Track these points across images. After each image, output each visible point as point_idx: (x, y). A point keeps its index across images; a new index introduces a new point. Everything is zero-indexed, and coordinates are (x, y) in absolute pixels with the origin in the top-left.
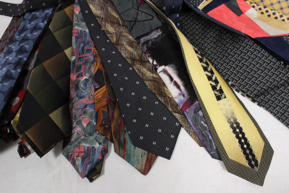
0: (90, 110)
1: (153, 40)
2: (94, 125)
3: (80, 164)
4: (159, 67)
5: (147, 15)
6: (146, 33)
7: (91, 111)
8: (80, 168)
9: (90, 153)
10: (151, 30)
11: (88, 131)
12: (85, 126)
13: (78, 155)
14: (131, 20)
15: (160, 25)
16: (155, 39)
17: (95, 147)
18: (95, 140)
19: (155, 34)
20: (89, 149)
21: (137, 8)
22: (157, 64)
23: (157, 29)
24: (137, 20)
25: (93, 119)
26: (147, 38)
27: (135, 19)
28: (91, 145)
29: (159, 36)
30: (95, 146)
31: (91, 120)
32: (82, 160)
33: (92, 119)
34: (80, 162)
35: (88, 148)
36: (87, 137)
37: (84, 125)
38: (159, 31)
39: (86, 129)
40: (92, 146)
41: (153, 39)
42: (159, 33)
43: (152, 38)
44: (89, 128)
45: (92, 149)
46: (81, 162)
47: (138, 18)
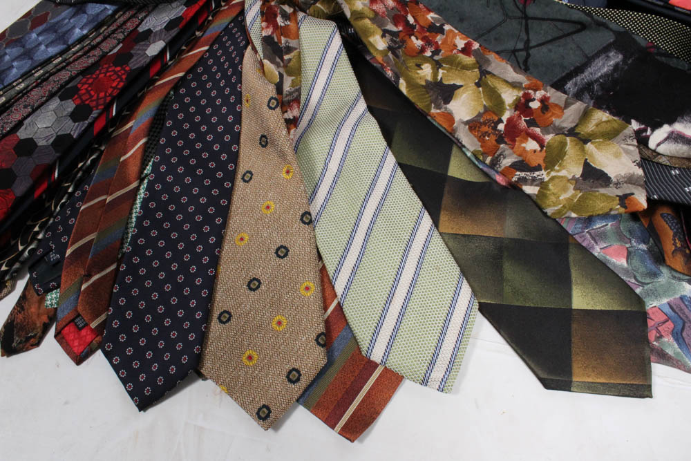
0: (607, 225)
1: (601, 80)
2: (644, 251)
3: (679, 350)
4: (653, 131)
5: (558, 24)
6: (572, 68)
7: (611, 225)
8: (687, 360)
9: (684, 313)
10: (587, 57)
11: (639, 271)
12: (625, 264)
13: (658, 335)
14: (513, 48)
15: (612, 40)
16: (606, 75)
17: (686, 296)
18: (674, 281)
19: (604, 65)
20: (675, 307)
21: (519, 14)
22: (643, 126)
23: (605, 50)
24: (531, 45)
25: (630, 239)
26: (583, 79)
27: (525, 43)
28: (673, 296)
29: (616, 66)
30: (685, 293)
31: (628, 246)
32: (677, 340)
33: (629, 241)
34: (676, 346)
35: (671, 307)
36: (650, 285)
37: (618, 263)
38: (611, 54)
39: (630, 268)
40: (678, 296)
41: (601, 77)
42: (615, 58)
43: (596, 76)
44: (636, 262)
45: (683, 302)
46: (679, 344)
47: (530, 38)
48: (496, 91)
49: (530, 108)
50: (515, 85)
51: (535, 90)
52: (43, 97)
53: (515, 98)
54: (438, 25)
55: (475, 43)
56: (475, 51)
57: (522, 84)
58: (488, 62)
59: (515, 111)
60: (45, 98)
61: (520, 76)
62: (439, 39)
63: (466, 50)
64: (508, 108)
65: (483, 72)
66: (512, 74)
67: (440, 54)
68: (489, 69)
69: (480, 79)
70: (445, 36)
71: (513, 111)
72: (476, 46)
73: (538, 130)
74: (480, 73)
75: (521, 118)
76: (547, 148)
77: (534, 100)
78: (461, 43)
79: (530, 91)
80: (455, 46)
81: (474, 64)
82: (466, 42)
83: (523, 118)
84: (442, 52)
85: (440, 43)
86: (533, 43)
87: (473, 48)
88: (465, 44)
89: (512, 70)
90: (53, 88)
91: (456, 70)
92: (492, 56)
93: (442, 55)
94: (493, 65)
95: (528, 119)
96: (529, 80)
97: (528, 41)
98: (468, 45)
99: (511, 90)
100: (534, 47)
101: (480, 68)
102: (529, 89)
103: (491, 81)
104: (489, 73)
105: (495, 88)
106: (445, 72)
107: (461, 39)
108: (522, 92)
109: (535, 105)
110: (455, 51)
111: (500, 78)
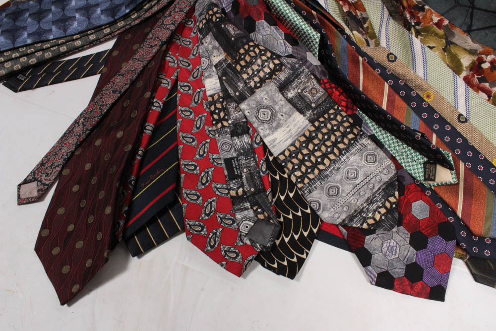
21: (469, 4)
47: (473, 23)
48: (457, 57)
49: (482, 68)
50: (472, 52)
51: (487, 55)
52: (126, 84)
53: (471, 62)
54: (420, 6)
55: (446, 20)
56: (445, 26)
57: (477, 50)
58: (453, 34)
59: (470, 71)
60: (128, 85)
61: (477, 45)
62: (420, 15)
63: (439, 24)
64: (465, 69)
65: (448, 42)
66: (470, 43)
67: (421, 25)
68: (454, 40)
69: (446, 47)
70: (425, 13)
71: (469, 71)
72: (446, 22)
73: (487, 85)
74: (446, 43)
75: (475, 76)
76: (493, 97)
77: (485, 62)
78: (436, 19)
79: (483, 56)
80: (432, 20)
81: (443, 36)
82: (439, 19)
83: (476, 77)
84: (422, 24)
85: (421, 18)
86: (474, 28)
87: (444, 24)
88: (438, 20)
89: (471, 40)
90: (133, 77)
91: (431, 36)
92: (457, 31)
93: (421, 26)
94: (457, 37)
95: (480, 77)
96: (483, 48)
97: (471, 25)
98: (440, 22)
99: (468, 56)
100: (474, 30)
101: (446, 39)
102: (482, 54)
103: (453, 50)
104: (453, 43)
105: (456, 54)
106: (423, 38)
107: (436, 16)
108: (477, 57)
109: (486, 66)
110: (431, 23)
111: (460, 47)
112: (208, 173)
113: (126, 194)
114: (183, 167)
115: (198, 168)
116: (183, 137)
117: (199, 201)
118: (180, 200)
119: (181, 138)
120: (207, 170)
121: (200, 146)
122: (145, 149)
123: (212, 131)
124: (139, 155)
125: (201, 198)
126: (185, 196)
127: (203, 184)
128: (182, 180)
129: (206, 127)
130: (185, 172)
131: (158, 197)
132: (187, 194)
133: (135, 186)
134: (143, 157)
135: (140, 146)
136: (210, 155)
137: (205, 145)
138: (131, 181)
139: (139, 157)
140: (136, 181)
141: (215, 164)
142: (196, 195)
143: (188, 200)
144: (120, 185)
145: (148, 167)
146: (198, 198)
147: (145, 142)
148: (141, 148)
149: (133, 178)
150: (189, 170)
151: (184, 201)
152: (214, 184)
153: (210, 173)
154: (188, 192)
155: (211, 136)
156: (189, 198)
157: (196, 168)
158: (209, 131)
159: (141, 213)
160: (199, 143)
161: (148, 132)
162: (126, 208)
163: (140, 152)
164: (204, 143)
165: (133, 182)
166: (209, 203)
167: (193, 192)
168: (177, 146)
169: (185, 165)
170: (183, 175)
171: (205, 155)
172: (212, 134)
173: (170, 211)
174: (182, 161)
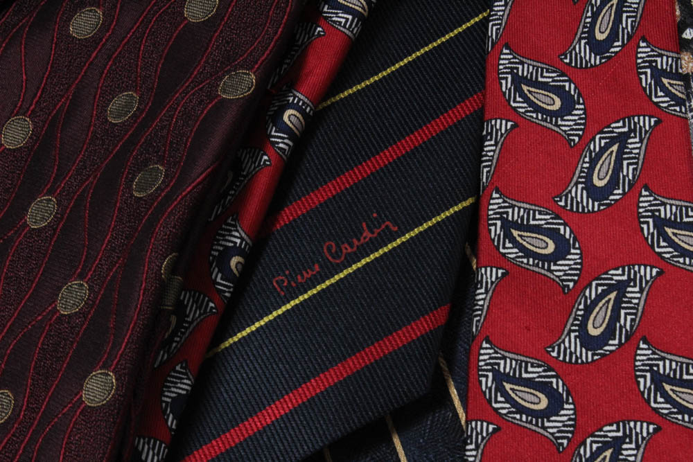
112: (621, 287)
113: (193, 314)
114: (496, 230)
115: (574, 255)
116: (518, 81)
117: (554, 425)
118: (454, 392)
119: (507, 84)
120: (617, 275)
121: (598, 143)
122: (316, 101)
123: (670, 75)
124: (284, 128)
125: (568, 410)
126: (487, 382)
127: (588, 342)
128: (482, 298)
129: (644, 50)
130: (500, 260)
131: (353, 364)
132: (500, 378)
133: (242, 282)
134: (301, 140)
135: (292, 83)
136: (646, 199)
137: (622, 139)
138: (228, 253)
139: (281, 142)
140: (253, 256)
141: (664, 249)
142: (544, 388)
143: (502, 406)
144: (173, 270)
145: (317, 198)
146: (555, 406)
147: (319, 66)
148: (300, 97)
149: (237, 238)
150: (528, 253)
151: (479, 407)
152: (644, 352)
153: (633, 292)
154: (505, 367)
155: (661, 99)
156: (508, 399)
157: (562, 250)
158: (658, 74)
159: (254, 424)
160: (593, 124)
161: (342, 18)
162: (183, 386)
163: (290, 116)
164: (619, 127)
165: (234, 261)
166: (606, 446)
167: (534, 372)
168: (479, 118)
169: (507, 225)
170: (490, 275)
171: (617, 194)
172: (668, 93)
173: (397, 441)
174: (496, 201)
